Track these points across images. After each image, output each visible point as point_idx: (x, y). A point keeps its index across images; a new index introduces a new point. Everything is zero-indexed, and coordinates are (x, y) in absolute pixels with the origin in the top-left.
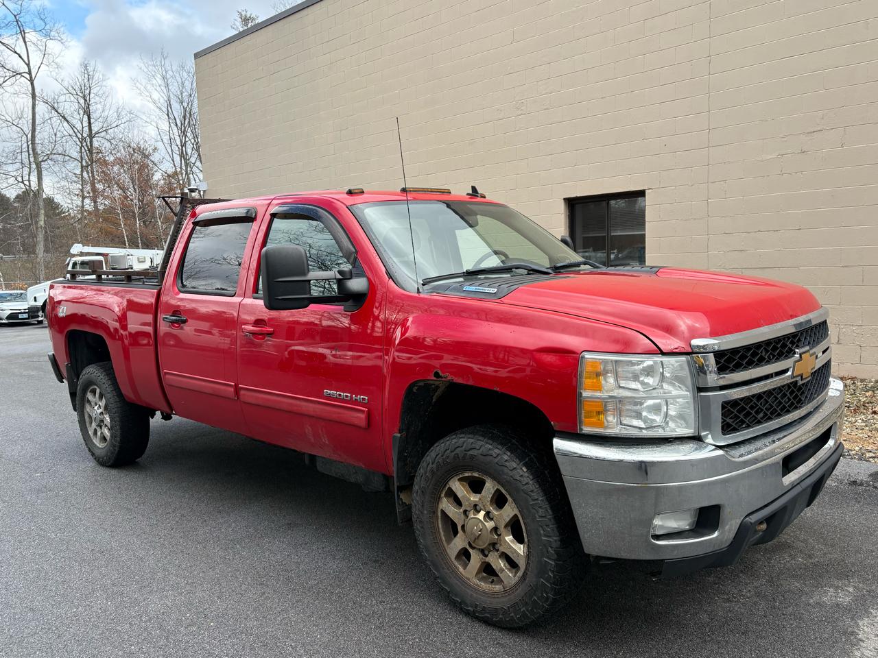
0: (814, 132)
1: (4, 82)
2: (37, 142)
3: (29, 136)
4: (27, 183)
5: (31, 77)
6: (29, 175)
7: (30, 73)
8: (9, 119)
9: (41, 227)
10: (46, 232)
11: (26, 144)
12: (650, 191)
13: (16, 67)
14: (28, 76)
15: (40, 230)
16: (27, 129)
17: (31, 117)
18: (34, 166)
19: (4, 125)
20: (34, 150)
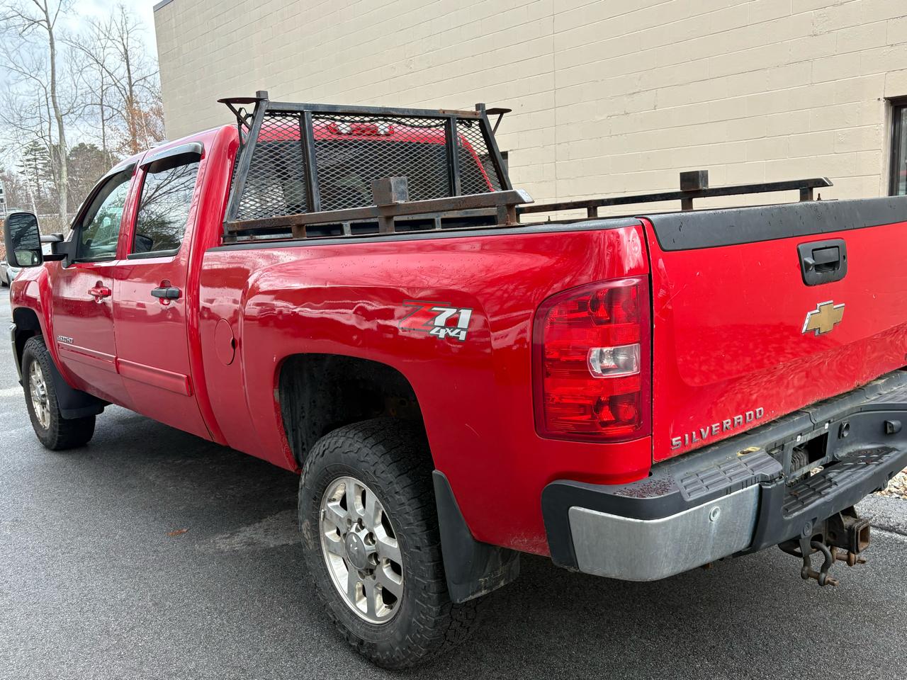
0: (634, 93)
1: (24, 31)
2: (57, 95)
3: (49, 88)
4: (47, 138)
5: (49, 25)
6: (50, 130)
7: (48, 21)
8: (27, 71)
9: (64, 185)
10: (69, 190)
11: (45, 97)
12: (511, 152)
13: (34, 15)
14: (46, 24)
15: (62, 187)
16: (46, 80)
17: (51, 68)
18: (55, 121)
19: (23, 77)
20: (54, 103)
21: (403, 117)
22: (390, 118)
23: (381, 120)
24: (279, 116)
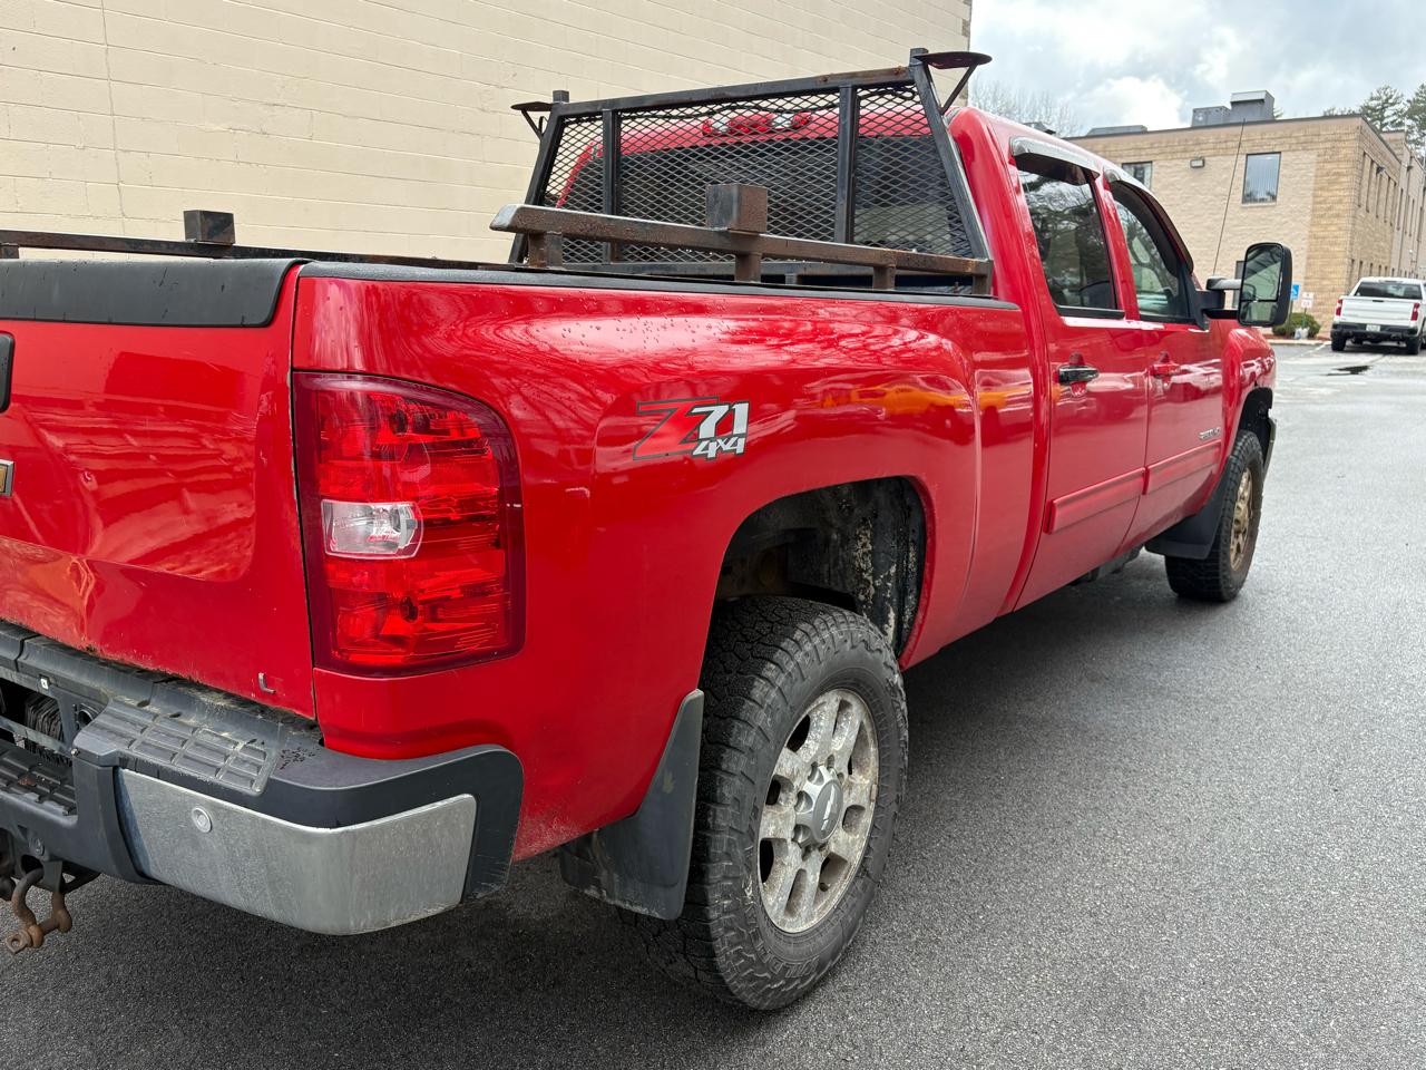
0: (274, 105)
21: (765, 97)
22: (741, 103)
23: (728, 108)
24: (586, 121)
